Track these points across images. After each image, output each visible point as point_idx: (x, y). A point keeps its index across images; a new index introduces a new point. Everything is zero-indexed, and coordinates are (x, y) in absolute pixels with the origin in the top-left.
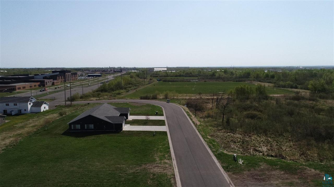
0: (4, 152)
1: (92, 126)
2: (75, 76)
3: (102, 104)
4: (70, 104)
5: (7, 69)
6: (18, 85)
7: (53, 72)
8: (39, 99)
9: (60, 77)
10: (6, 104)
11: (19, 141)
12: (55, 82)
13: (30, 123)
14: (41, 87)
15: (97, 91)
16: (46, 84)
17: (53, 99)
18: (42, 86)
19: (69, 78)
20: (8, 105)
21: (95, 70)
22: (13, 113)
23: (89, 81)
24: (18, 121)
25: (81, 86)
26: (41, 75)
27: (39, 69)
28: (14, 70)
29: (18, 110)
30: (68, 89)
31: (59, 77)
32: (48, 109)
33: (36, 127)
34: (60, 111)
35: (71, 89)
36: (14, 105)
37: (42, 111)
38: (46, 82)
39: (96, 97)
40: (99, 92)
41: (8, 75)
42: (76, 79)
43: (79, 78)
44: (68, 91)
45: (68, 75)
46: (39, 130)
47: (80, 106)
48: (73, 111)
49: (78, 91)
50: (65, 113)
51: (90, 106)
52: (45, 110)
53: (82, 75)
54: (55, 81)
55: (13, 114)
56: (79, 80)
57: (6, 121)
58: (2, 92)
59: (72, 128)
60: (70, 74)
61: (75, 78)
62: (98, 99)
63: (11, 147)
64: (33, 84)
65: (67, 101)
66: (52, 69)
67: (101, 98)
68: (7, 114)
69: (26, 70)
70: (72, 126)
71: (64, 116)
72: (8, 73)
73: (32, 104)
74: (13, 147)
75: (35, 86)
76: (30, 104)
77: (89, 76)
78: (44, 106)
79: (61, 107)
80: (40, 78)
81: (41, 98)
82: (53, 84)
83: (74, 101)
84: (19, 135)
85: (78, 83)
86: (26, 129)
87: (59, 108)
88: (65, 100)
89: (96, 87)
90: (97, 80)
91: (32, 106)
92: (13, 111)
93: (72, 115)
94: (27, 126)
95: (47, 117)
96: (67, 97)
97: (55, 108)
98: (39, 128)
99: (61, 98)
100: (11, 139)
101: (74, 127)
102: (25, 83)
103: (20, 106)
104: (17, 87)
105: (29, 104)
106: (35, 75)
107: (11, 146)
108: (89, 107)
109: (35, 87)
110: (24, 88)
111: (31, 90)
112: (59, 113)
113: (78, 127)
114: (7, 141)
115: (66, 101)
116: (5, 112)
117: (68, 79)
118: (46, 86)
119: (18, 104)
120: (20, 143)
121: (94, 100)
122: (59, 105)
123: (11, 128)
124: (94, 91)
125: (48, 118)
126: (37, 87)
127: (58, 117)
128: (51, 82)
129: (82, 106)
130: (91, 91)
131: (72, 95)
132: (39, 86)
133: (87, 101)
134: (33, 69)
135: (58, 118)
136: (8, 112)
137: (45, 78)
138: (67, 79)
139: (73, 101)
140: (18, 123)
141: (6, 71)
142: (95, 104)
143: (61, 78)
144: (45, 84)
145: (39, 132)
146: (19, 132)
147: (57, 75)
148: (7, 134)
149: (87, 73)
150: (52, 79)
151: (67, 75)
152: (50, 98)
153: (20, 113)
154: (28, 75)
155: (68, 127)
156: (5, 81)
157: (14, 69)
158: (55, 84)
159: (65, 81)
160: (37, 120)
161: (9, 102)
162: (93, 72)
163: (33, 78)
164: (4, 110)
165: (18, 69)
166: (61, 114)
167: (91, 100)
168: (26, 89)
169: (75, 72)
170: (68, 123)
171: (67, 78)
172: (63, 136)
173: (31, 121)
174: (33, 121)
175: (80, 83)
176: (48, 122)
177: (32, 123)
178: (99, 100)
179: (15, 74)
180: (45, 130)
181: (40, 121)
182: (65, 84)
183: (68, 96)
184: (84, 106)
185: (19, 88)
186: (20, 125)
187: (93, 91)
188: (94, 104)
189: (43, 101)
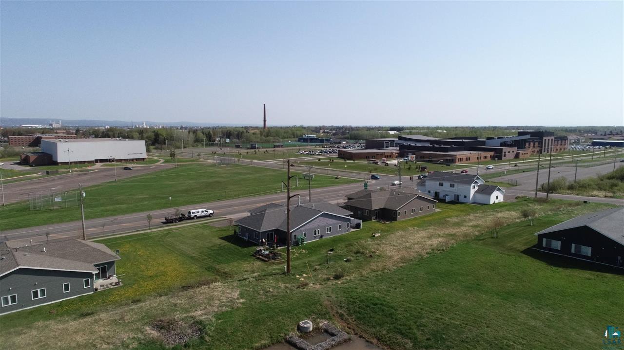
0: (429, 256)
1: (587, 251)
2: (563, 143)
3: (618, 207)
4: (546, 197)
5: (447, 129)
6: (459, 154)
7: (520, 134)
8: (490, 180)
9: (531, 143)
10: (440, 183)
11: (451, 245)
12: (520, 154)
13: (470, 220)
14: (494, 160)
15: (610, 178)
16: (505, 156)
17: (513, 184)
18: (496, 159)
19: (548, 145)
20: (442, 185)
21: (611, 132)
22: (448, 199)
23: (593, 155)
24: (453, 214)
25: (574, 165)
26: (498, 138)
27: (495, 128)
28: (457, 130)
29: (455, 195)
30: (546, 168)
31: (530, 145)
32: (502, 200)
33: (479, 229)
34: (525, 208)
35: (550, 168)
36: (451, 186)
37: (491, 203)
38: (505, 152)
39: (605, 190)
40: (614, 181)
41: (448, 138)
42: (564, 149)
43: (570, 148)
44: (544, 173)
45: (549, 140)
46: (482, 234)
47: (565, 204)
48: (549, 213)
49: (564, 173)
50: (534, 213)
51: (589, 206)
52: (497, 202)
53: (577, 142)
54: (521, 151)
55: (447, 201)
56: (569, 153)
57: (437, 210)
58: (436, 163)
59: (544, 245)
60: (552, 140)
61: (563, 147)
62: (611, 194)
63: (439, 252)
64: (483, 154)
65: (540, 191)
66: (518, 128)
67: (618, 194)
68: (439, 199)
69: (473, 129)
70: (544, 240)
71: (530, 218)
72: (447, 134)
73: (477, 188)
74: (441, 253)
75: (485, 157)
76: (474, 187)
77: (594, 144)
78: (496, 193)
79: (526, 200)
80: (495, 144)
81: (493, 180)
82: (517, 156)
83: (554, 192)
84: (452, 235)
85: (567, 158)
86: (462, 228)
87: (524, 202)
88: (535, 188)
89: (608, 169)
90: (611, 154)
91: (476, 192)
92: (448, 195)
93: (547, 219)
94: (465, 224)
95: (500, 215)
96: (540, 183)
97: (515, 200)
98: (483, 232)
99: (528, 184)
100: (440, 239)
101: (548, 243)
102: (469, 152)
103: (459, 189)
104: (458, 157)
105: (472, 187)
106: (488, 139)
107: (439, 250)
108: (585, 208)
109: (486, 160)
110: (468, 159)
111: (478, 163)
112: (522, 212)
113: (557, 245)
114: (435, 242)
115: (537, 190)
116: (437, 195)
117: (547, 147)
118: (503, 158)
119: (456, 185)
120: (452, 248)
121: (599, 196)
122: (522, 197)
123: (442, 222)
124: (603, 177)
125: (500, 217)
126: (489, 159)
127: (519, 218)
128: (513, 152)
129: (570, 205)
130: (595, 177)
131: (551, 181)
132: (493, 158)
133: (583, 195)
134: (485, 127)
135: (518, 220)
136: (441, 196)
137: (504, 144)
138: (545, 149)
139: (552, 193)
140: (452, 216)
141: (445, 131)
142: (600, 204)
143: (534, 147)
144: (503, 156)
145: (482, 238)
146: (452, 231)
147: (525, 141)
148: (436, 230)
149: (591, 139)
150: (517, 148)
151: (545, 140)
152: (507, 182)
153: (456, 201)
154: (476, 138)
155: (536, 242)
156: (442, 146)
157: (456, 127)
158: (521, 156)
159: (541, 153)
160: (482, 217)
161: (444, 180)
162: (605, 135)
163: (483, 143)
164: (436, 192)
165: (462, 128)
166: (525, 215)
167: (592, 196)
168: (470, 161)
169: (564, 134)
170: (537, 234)
171: (545, 146)
172: (524, 255)
173: (471, 217)
174: (476, 217)
175: (572, 158)
176: (498, 224)
177: (473, 220)
178: (611, 197)
179: (457, 136)
180: (493, 238)
181: (486, 220)
182: (539, 158)
183: (543, 180)
184: (574, 206)
185: (461, 160)
186: (455, 220)
187: (599, 177)
188: (598, 205)
189: (494, 184)
